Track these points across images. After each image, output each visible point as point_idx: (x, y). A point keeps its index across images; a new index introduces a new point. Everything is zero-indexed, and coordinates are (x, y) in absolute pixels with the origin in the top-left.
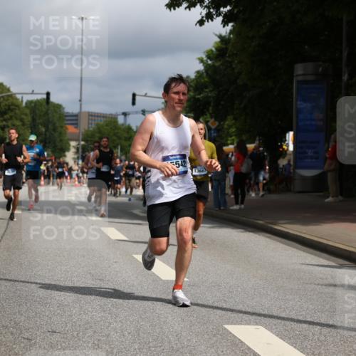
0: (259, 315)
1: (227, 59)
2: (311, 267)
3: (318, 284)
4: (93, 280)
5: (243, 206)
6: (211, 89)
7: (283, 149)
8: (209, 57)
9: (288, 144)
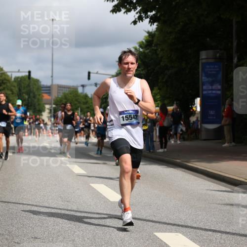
0: (179, 225)
1: (153, 48)
2: (214, 192)
3: (219, 204)
4: (62, 201)
5: (166, 150)
6: (142, 68)
7: (193, 110)
8: (140, 46)
9: (196, 106)
